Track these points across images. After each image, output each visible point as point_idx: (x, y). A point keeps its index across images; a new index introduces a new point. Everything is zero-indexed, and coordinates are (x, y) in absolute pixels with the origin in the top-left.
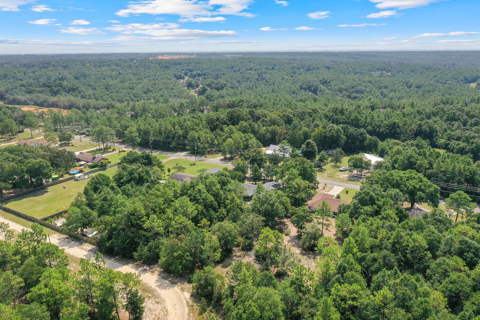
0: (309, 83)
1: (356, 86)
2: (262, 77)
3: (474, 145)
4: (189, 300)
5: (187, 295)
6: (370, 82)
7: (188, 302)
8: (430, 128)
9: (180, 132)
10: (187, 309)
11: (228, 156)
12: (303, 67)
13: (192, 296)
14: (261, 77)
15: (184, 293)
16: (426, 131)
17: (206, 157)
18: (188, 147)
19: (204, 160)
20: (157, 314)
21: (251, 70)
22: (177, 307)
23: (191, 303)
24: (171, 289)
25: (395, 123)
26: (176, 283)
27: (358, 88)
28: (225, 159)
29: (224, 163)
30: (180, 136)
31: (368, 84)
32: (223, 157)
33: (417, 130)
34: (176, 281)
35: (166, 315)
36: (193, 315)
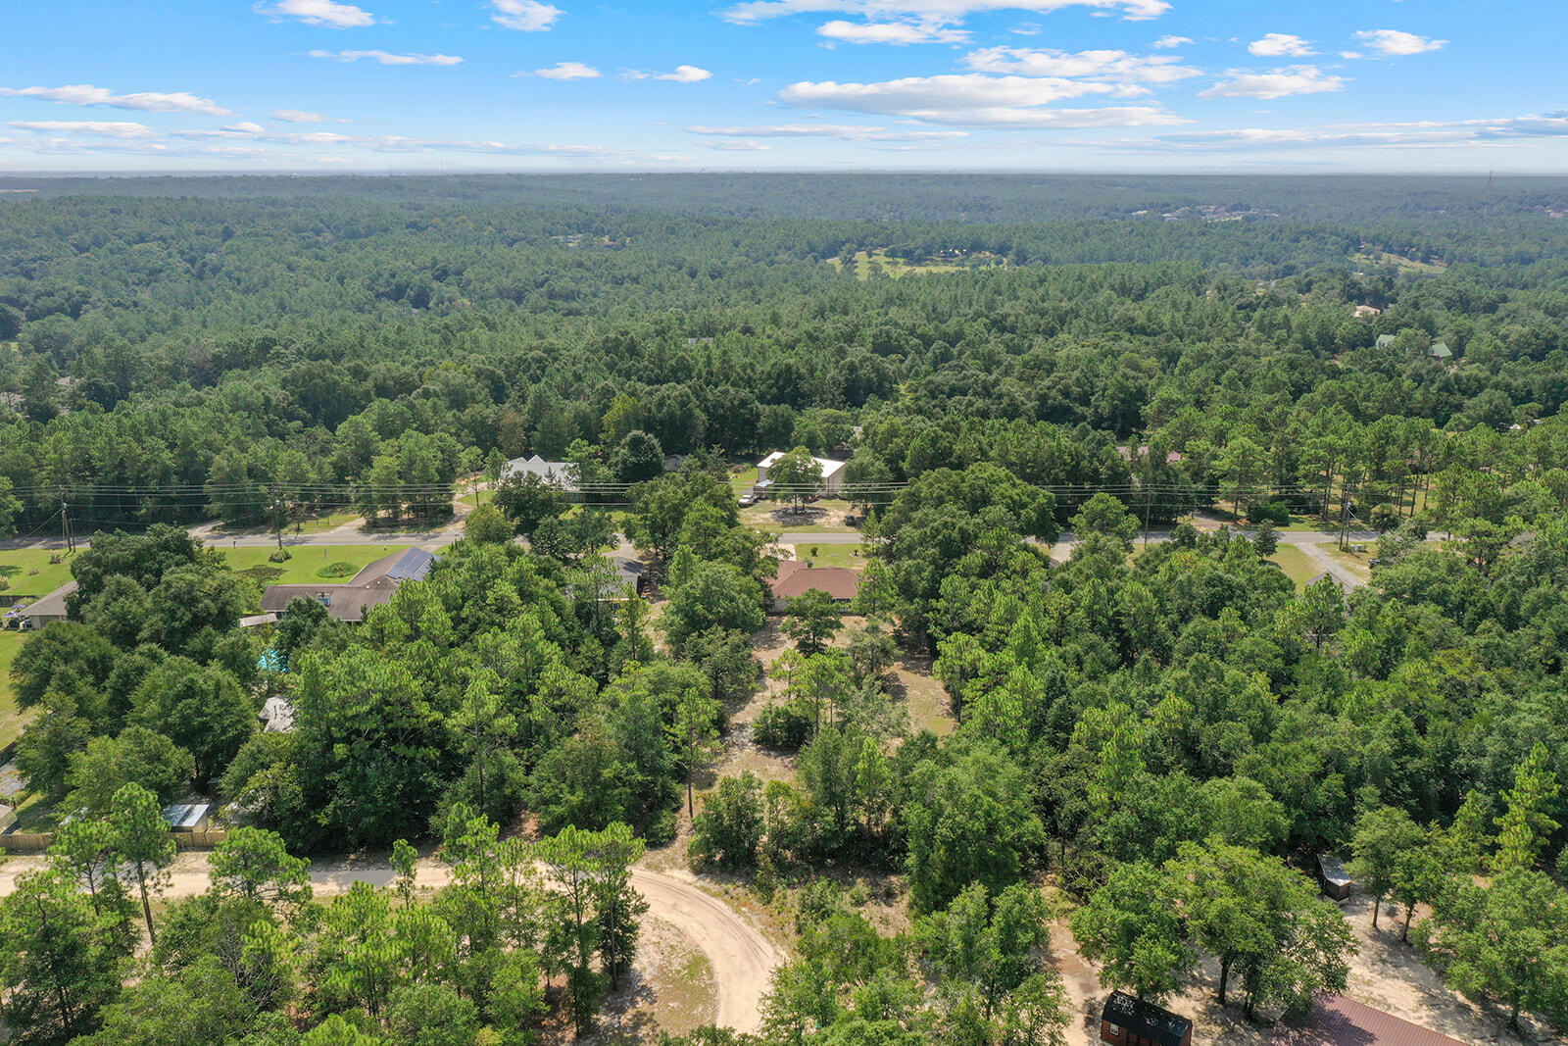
0: (393, 276)
1: (547, 279)
2: (205, 265)
3: (1006, 401)
4: (701, 883)
5: (686, 875)
6: (580, 265)
7: (705, 890)
8: (877, 371)
9: (167, 457)
10: (719, 903)
11: (382, 514)
13: (697, 871)
14: (199, 264)
15: (668, 872)
16: (869, 380)
17: (298, 530)
18: (215, 507)
19: (304, 541)
20: (654, 939)
21: (142, 240)
22: (686, 908)
23: (714, 887)
25: (789, 368)
27: (558, 286)
28: (373, 526)
29: (379, 538)
30: (165, 475)
31: (578, 273)
32: (362, 521)
33: (847, 380)
35: (680, 933)
36: (752, 909)
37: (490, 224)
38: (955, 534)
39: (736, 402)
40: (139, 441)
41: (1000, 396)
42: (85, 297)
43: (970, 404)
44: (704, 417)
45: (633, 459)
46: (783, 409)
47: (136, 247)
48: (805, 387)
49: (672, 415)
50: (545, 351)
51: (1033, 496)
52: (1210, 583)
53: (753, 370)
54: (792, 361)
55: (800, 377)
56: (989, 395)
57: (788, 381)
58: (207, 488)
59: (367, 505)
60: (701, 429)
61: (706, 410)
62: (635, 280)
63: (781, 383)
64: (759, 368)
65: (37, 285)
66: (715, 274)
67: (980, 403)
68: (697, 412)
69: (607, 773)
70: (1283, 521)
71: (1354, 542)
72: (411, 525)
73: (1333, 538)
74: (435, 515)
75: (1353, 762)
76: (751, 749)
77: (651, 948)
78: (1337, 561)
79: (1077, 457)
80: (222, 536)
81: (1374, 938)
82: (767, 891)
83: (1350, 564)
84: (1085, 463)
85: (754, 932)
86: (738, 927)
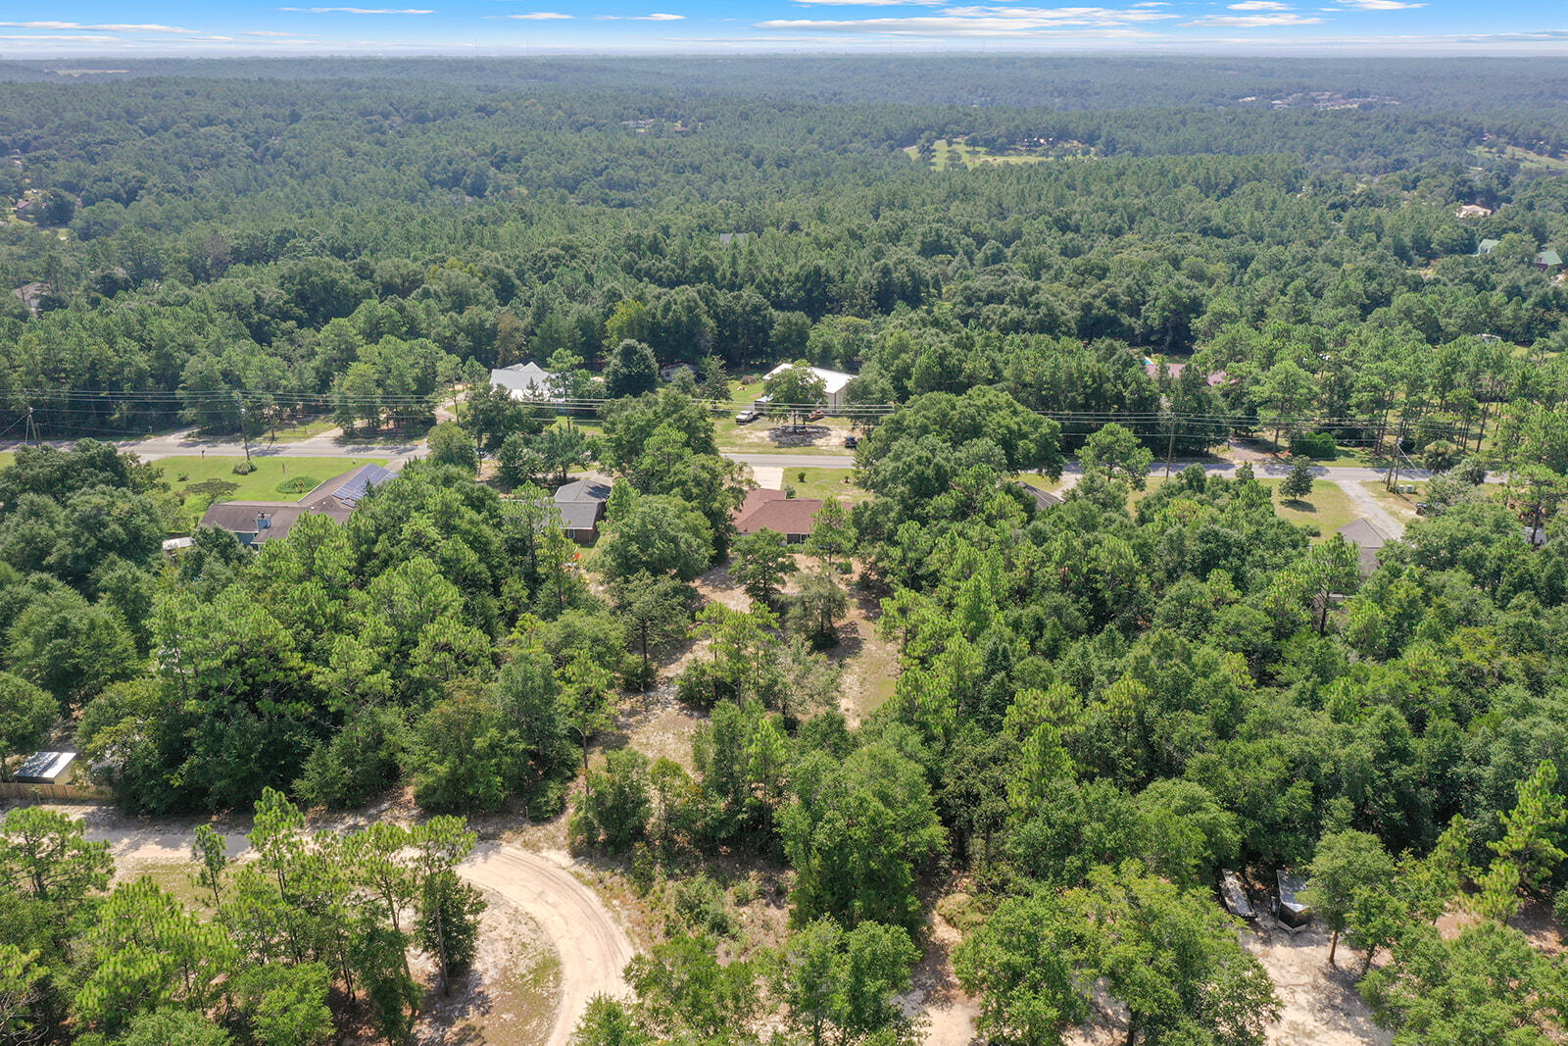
0: (450, 163)
1: (607, 167)
2: (268, 149)
4: (577, 868)
5: (563, 858)
6: (642, 152)
7: (578, 876)
8: (912, 274)
9: (142, 360)
10: (590, 894)
11: (359, 423)
12: (397, 111)
13: (575, 853)
15: (544, 853)
16: (903, 284)
17: (273, 439)
18: (189, 413)
19: (276, 452)
20: (507, 935)
21: (210, 122)
22: (552, 897)
23: (589, 874)
24: (493, 857)
26: (495, 836)
27: (617, 174)
28: (350, 437)
29: (353, 451)
30: (141, 375)
31: (638, 161)
32: (339, 432)
33: (879, 283)
34: (491, 830)
35: (538, 928)
36: (623, 904)
37: (560, 108)
38: (930, 472)
39: (748, 309)
40: (112, 343)
41: (1038, 306)
42: (141, 181)
43: (1005, 313)
44: (712, 323)
45: (624, 370)
46: (798, 317)
47: (202, 130)
48: (833, 290)
49: (677, 322)
50: (563, 249)
51: (1036, 425)
52: (1203, 538)
53: (781, 271)
54: (821, 263)
55: (830, 280)
56: (1027, 305)
57: (818, 284)
58: (179, 393)
59: (345, 417)
60: (709, 337)
61: (716, 317)
62: (697, 169)
63: (809, 286)
64: (787, 269)
65: (95, 170)
66: (782, 163)
67: (1015, 313)
68: (705, 318)
69: (480, 743)
70: (1329, 455)
71: (1403, 481)
72: (390, 436)
73: (1383, 476)
74: (413, 425)
75: (1326, 768)
76: (673, 709)
77: (500, 945)
78: (1382, 504)
79: (1099, 378)
80: (195, 444)
81: (1330, 977)
82: (644, 881)
83: (1395, 508)
84: (1108, 386)
85: (618, 932)
86: (603, 925)
